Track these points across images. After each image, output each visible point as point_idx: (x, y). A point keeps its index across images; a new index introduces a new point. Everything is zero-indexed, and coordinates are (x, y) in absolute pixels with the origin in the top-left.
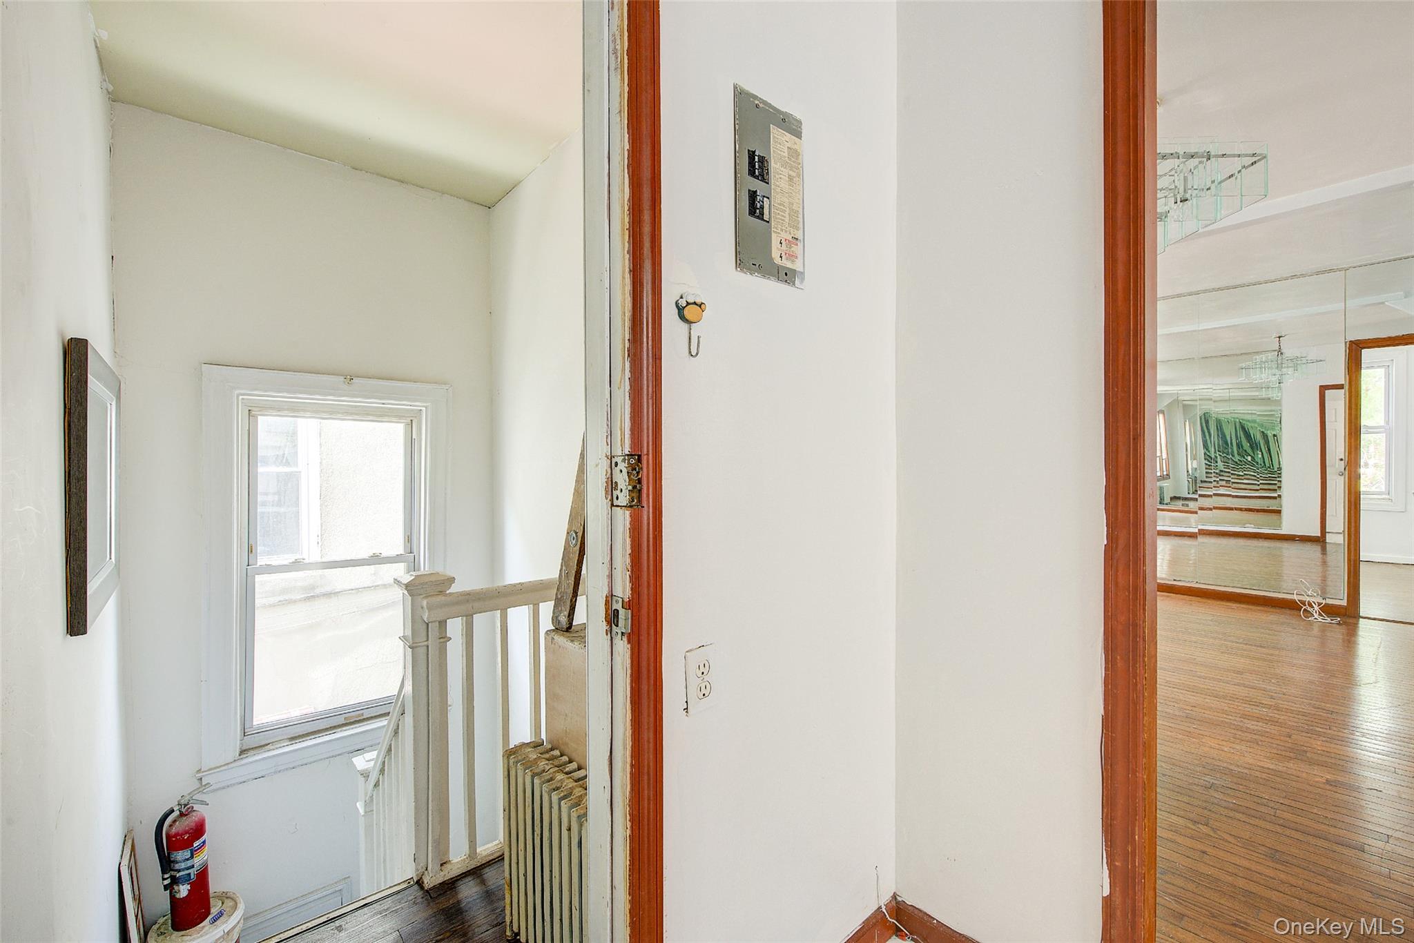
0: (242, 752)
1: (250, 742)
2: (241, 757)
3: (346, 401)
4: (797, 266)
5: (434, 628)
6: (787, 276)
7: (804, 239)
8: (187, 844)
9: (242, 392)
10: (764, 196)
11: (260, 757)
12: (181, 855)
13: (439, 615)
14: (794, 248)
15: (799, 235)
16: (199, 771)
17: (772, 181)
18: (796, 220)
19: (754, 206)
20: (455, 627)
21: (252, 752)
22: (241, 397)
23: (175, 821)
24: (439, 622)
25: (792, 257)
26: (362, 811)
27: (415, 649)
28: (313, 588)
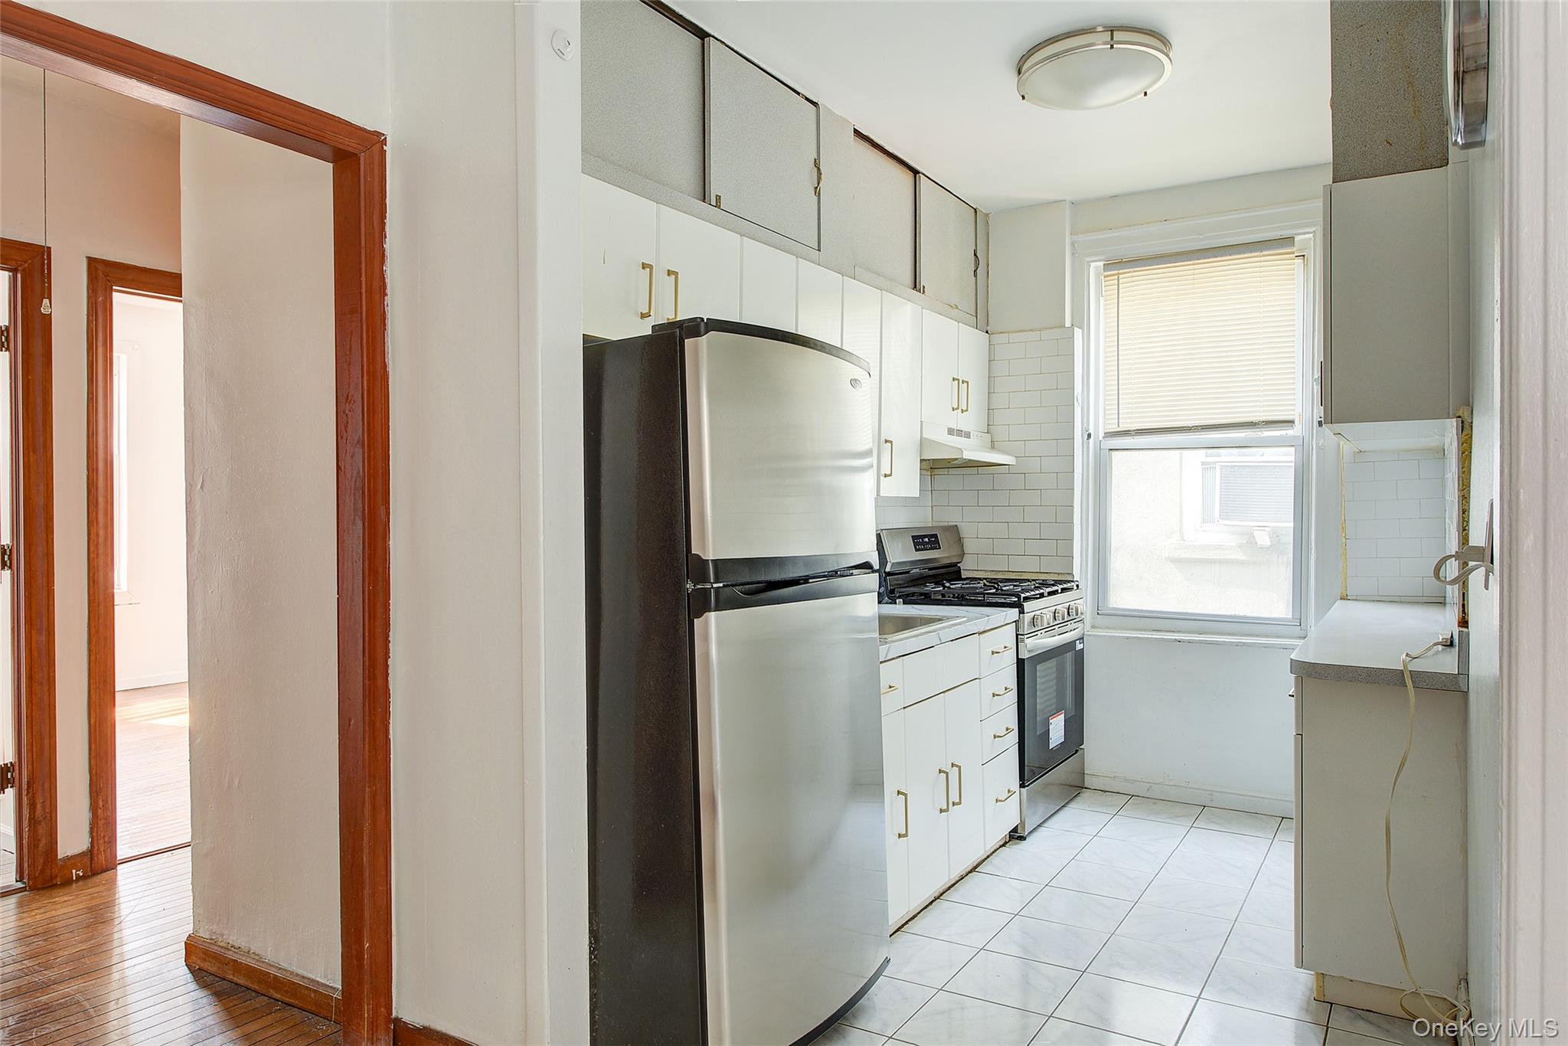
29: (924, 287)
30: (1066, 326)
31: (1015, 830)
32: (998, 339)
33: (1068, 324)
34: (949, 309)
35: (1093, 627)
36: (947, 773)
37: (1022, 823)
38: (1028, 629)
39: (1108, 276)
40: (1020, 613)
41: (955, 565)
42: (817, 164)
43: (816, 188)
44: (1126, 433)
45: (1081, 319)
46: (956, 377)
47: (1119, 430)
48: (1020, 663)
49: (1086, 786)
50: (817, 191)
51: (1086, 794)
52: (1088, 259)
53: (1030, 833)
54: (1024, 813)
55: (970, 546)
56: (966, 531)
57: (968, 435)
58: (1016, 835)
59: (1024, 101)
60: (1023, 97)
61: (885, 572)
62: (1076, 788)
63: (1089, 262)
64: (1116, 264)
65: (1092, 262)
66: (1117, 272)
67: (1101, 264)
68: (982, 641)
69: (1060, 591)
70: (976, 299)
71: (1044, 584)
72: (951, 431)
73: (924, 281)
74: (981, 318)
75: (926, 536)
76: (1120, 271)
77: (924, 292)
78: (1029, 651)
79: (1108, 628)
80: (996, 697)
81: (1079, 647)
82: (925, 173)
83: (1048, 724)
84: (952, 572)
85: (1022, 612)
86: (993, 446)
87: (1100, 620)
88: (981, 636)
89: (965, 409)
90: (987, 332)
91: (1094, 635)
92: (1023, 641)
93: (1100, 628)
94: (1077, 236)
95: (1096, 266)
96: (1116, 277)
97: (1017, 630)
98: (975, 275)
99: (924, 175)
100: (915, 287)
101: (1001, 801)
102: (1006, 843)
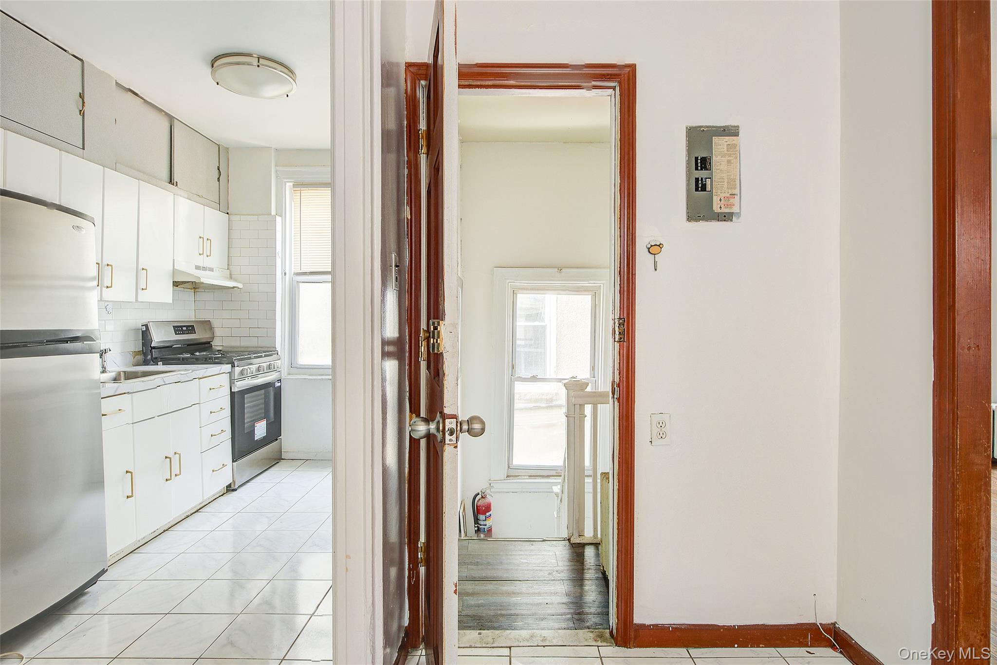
0: (507, 476)
1: (512, 472)
2: (508, 478)
3: (558, 283)
4: (735, 209)
5: (578, 407)
6: (727, 217)
7: (740, 193)
8: (484, 513)
9: (510, 281)
10: (707, 178)
11: (515, 481)
12: (482, 517)
13: (580, 401)
14: (732, 200)
15: (737, 191)
16: (490, 480)
17: (714, 167)
18: (735, 184)
19: (700, 186)
20: (588, 409)
21: (511, 478)
22: (509, 284)
23: (479, 499)
24: (580, 405)
25: (731, 206)
26: (556, 516)
27: (569, 418)
28: (552, 400)
29: (177, 182)
30: (272, 214)
31: (229, 486)
32: (233, 218)
33: (273, 213)
34: (197, 197)
35: (289, 374)
36: (170, 458)
37: (234, 482)
38: (238, 376)
39: (296, 190)
40: (232, 366)
41: (209, 343)
42: (82, 96)
43: (81, 111)
44: (305, 274)
45: (281, 212)
46: (201, 236)
47: (301, 272)
48: (232, 394)
49: (283, 458)
50: (82, 113)
51: (282, 462)
52: (285, 180)
53: (239, 487)
54: (235, 476)
55: (218, 332)
56: (216, 324)
57: (211, 270)
58: (230, 489)
59: (218, 86)
60: (218, 84)
61: (151, 347)
62: (277, 459)
63: (285, 182)
64: (300, 185)
65: (287, 182)
66: (299, 189)
67: (291, 184)
68: (201, 382)
69: (263, 356)
70: (219, 194)
71: (250, 352)
72: (197, 268)
73: (176, 178)
74: (223, 205)
75: (184, 326)
76: (302, 189)
77: (177, 185)
78: (238, 388)
79: (296, 374)
80: (212, 414)
81: (277, 384)
82: (177, 118)
83: (254, 426)
84: (206, 346)
85: (233, 366)
86: (231, 278)
87: (293, 371)
88: (201, 380)
89: (209, 254)
90: (228, 213)
91: (288, 378)
92: (234, 383)
93: (292, 375)
94: (278, 167)
95: (289, 185)
96: (299, 192)
97: (230, 377)
98: (219, 180)
99: (176, 119)
100: (171, 182)
101: (216, 471)
102: (224, 494)
